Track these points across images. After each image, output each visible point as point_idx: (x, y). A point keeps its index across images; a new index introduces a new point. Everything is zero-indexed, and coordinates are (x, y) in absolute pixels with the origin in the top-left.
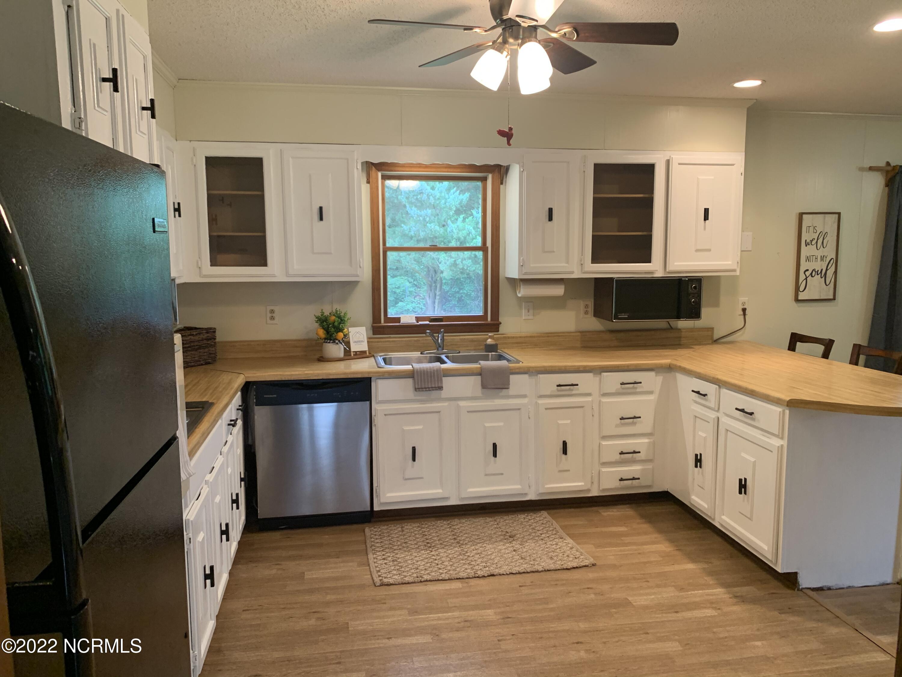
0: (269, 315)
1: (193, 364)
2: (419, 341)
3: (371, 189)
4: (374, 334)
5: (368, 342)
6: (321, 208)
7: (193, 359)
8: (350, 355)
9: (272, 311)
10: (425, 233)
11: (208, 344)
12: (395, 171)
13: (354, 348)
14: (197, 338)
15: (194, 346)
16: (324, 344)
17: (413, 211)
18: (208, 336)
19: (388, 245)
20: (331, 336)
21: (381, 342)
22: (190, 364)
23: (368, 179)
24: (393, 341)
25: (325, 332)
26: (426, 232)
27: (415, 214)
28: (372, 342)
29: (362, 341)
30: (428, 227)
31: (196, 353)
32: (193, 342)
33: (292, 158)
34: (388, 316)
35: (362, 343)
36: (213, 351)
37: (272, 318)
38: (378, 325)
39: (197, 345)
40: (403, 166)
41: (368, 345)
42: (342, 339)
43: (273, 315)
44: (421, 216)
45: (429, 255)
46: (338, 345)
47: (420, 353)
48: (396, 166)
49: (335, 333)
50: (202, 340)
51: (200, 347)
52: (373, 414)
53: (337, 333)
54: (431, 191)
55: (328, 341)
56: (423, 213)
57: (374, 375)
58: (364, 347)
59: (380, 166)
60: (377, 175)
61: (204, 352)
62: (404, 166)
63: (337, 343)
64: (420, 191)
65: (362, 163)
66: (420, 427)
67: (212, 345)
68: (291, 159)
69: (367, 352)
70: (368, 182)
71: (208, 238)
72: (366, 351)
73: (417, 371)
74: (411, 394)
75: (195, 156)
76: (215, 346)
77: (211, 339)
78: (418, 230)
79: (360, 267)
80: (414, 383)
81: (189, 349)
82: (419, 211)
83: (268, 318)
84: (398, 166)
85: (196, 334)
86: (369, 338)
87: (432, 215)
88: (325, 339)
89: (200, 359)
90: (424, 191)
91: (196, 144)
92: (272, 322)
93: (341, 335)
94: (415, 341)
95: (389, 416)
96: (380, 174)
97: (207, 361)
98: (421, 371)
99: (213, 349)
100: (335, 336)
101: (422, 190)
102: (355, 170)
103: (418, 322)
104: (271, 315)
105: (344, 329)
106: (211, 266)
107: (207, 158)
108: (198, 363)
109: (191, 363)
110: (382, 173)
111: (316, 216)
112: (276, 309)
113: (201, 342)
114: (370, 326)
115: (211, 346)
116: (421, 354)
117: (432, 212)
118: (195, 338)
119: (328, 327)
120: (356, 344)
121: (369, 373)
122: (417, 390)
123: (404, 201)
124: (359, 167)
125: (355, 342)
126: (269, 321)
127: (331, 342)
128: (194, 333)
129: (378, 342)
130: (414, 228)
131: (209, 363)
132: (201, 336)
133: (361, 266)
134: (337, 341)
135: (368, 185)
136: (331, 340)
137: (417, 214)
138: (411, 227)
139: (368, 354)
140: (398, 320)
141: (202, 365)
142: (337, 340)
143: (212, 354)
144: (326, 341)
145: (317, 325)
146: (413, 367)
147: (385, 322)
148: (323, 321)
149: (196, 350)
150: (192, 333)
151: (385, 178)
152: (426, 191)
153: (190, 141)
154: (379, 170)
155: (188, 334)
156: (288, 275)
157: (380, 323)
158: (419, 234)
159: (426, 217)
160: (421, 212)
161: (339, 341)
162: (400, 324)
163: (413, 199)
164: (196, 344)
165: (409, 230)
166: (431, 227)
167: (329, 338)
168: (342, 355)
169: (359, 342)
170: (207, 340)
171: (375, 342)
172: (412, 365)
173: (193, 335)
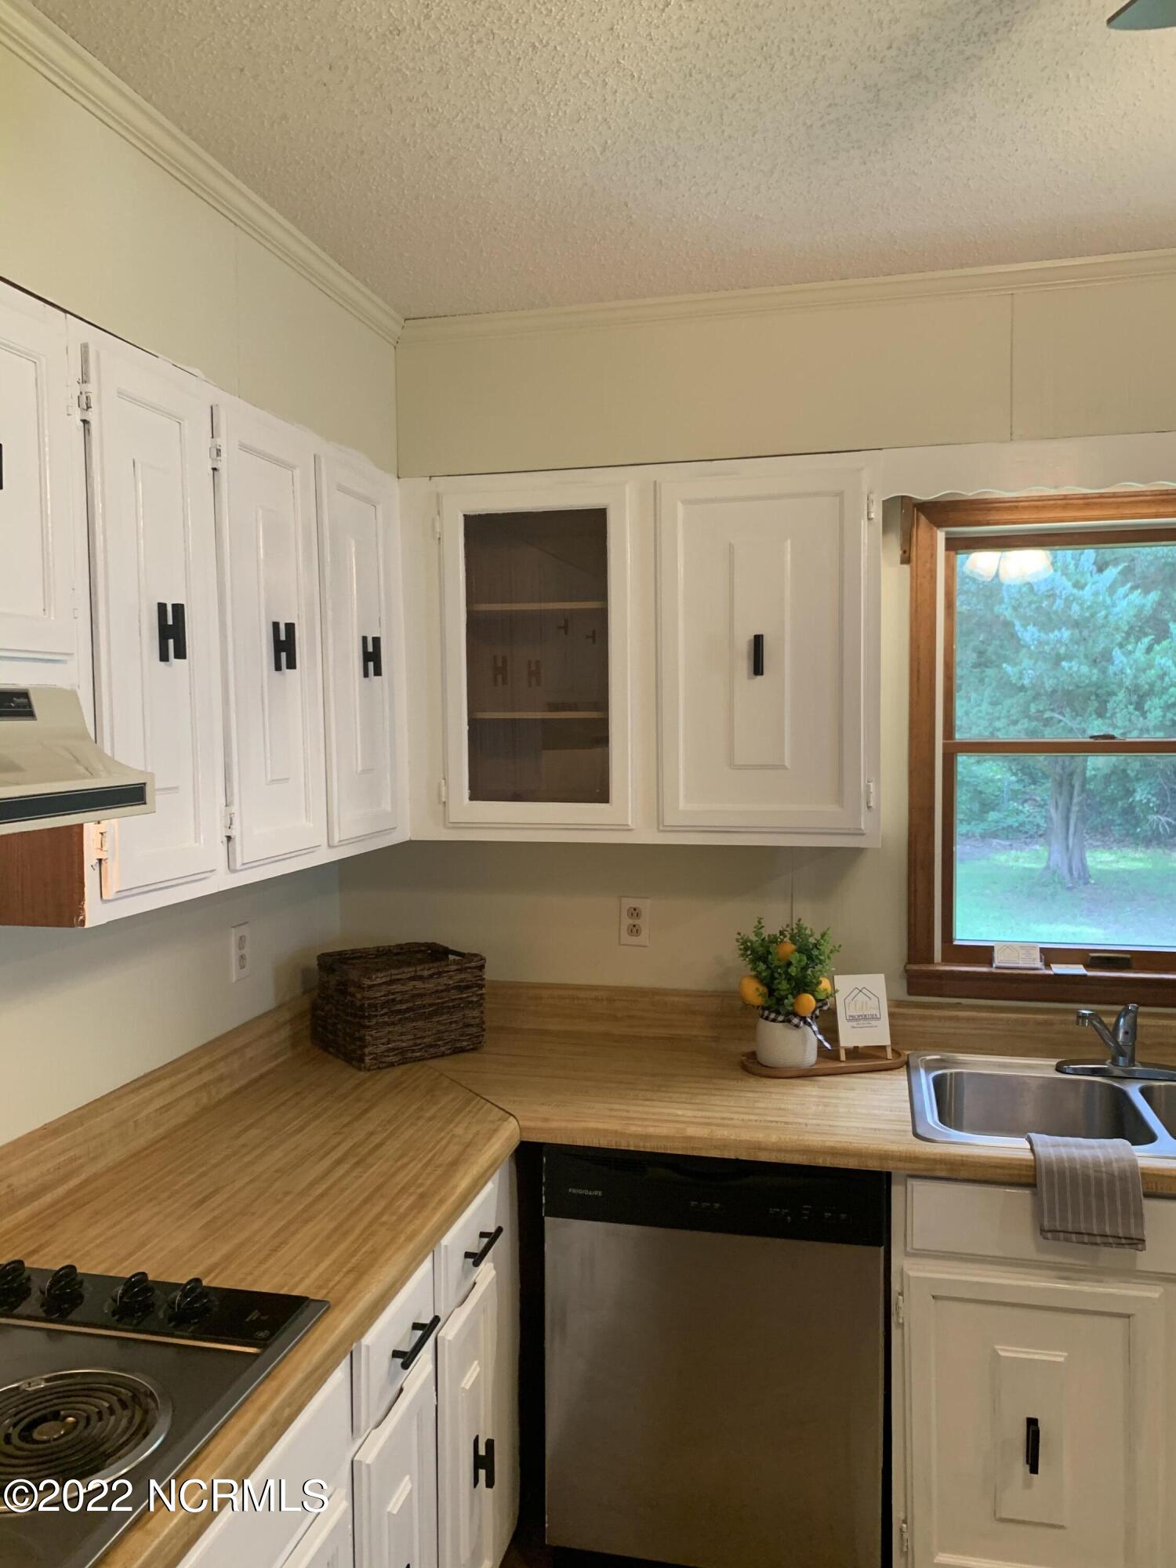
0: (628, 921)
1: (418, 1054)
2: (1052, 1024)
3: (914, 577)
4: (910, 993)
5: (891, 1015)
6: (758, 641)
7: (418, 1041)
8: (837, 1058)
9: (635, 913)
10: (1055, 681)
11: (461, 999)
12: (988, 524)
13: (849, 1037)
14: (430, 985)
15: (424, 1006)
16: (762, 1021)
17: (1029, 634)
18: (462, 980)
19: (959, 736)
20: (780, 1001)
21: (931, 1018)
22: (410, 1055)
23: (905, 552)
24: (968, 1019)
25: (763, 989)
26: (1058, 679)
27: (1033, 640)
28: (904, 1016)
29: (874, 1018)
30: (1064, 669)
31: (429, 1025)
32: (421, 996)
33: (685, 502)
34: (956, 943)
35: (873, 1023)
36: (474, 1018)
37: (634, 930)
38: (924, 967)
39: (430, 1005)
40: (1013, 506)
41: (891, 1025)
42: (814, 1012)
43: (637, 922)
44: (1047, 643)
45: (1062, 724)
46: (800, 1031)
47: (1054, 1062)
48: (989, 510)
49: (790, 996)
50: (447, 990)
51: (439, 1010)
52: (895, 1286)
53: (795, 997)
54: (1075, 591)
55: (773, 1016)
56: (1054, 636)
57: (900, 1165)
58: (879, 1034)
59: (939, 512)
60: (933, 539)
61: (451, 1023)
62: (1017, 507)
63: (797, 1026)
64: (1048, 591)
65: (888, 505)
66: (1059, 1357)
67: (472, 1002)
68: (680, 507)
69: (889, 1050)
70: (906, 560)
71: (466, 728)
72: (884, 1048)
73: (1050, 1172)
74: (1025, 1242)
75: (439, 514)
76: (481, 1005)
77: (468, 987)
78: (1040, 677)
79: (869, 807)
80: (1038, 1213)
81: (410, 1014)
82: (1042, 634)
83: (624, 928)
84: (998, 509)
85: (431, 976)
86: (895, 1004)
87: (1071, 640)
88: (764, 1008)
89: (440, 1039)
90: (1058, 592)
91: (442, 483)
92: (634, 940)
93: (808, 1002)
94: (1039, 1023)
95: (946, 1303)
96: (941, 536)
97: (458, 1045)
98: (1062, 1173)
99: (476, 1013)
100: (792, 1005)
101: (1052, 589)
102: (864, 522)
103: (1047, 965)
104: (631, 922)
105: (819, 983)
106: (472, 798)
107: (468, 519)
108: (432, 1050)
109: (413, 1051)
110: (947, 533)
111: (744, 664)
112: (646, 905)
113: (445, 994)
114: (902, 968)
115: (470, 1004)
116: (1059, 1068)
117: (1072, 634)
118: (426, 986)
119: (773, 978)
120: (854, 1024)
121: (884, 1156)
122: (1049, 1235)
123: (1009, 615)
124: (877, 513)
125: (852, 1018)
126: (627, 938)
127: (781, 1018)
128: (426, 973)
129: (923, 1018)
130: (1030, 672)
131: (462, 1050)
132: (444, 980)
133: (872, 804)
134: (796, 1021)
135: (906, 567)
136: (778, 1013)
137: (1038, 640)
138: (1024, 669)
139: (890, 1054)
140: (984, 954)
141: (443, 1055)
142: (796, 1015)
143: (472, 1025)
144: (766, 1013)
145: (743, 965)
146: (1032, 1150)
147: (946, 959)
148: (759, 954)
149: (428, 1017)
150: (419, 973)
151: (955, 545)
152: (1064, 592)
153: (430, 477)
154: (939, 526)
155: (409, 975)
156: (661, 826)
157: (930, 960)
158: (1043, 683)
159: (1058, 646)
160: (1047, 633)
161: (804, 1019)
162: (994, 970)
163: (1027, 610)
164: (427, 1001)
165: (1018, 676)
166: (1070, 668)
167: (775, 1007)
168: (811, 1057)
169: (865, 1018)
170: (460, 989)
171: (913, 1017)
172: (1030, 1142)
173: (421, 978)
